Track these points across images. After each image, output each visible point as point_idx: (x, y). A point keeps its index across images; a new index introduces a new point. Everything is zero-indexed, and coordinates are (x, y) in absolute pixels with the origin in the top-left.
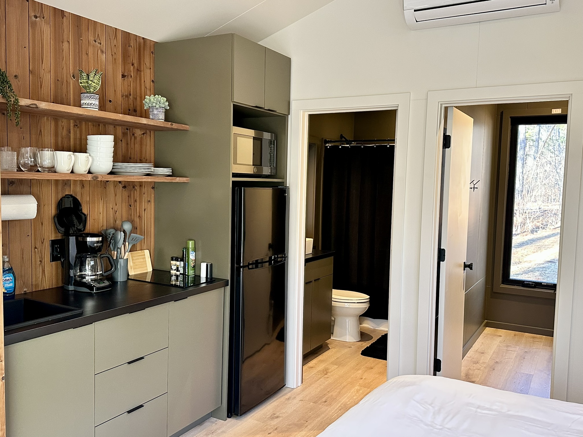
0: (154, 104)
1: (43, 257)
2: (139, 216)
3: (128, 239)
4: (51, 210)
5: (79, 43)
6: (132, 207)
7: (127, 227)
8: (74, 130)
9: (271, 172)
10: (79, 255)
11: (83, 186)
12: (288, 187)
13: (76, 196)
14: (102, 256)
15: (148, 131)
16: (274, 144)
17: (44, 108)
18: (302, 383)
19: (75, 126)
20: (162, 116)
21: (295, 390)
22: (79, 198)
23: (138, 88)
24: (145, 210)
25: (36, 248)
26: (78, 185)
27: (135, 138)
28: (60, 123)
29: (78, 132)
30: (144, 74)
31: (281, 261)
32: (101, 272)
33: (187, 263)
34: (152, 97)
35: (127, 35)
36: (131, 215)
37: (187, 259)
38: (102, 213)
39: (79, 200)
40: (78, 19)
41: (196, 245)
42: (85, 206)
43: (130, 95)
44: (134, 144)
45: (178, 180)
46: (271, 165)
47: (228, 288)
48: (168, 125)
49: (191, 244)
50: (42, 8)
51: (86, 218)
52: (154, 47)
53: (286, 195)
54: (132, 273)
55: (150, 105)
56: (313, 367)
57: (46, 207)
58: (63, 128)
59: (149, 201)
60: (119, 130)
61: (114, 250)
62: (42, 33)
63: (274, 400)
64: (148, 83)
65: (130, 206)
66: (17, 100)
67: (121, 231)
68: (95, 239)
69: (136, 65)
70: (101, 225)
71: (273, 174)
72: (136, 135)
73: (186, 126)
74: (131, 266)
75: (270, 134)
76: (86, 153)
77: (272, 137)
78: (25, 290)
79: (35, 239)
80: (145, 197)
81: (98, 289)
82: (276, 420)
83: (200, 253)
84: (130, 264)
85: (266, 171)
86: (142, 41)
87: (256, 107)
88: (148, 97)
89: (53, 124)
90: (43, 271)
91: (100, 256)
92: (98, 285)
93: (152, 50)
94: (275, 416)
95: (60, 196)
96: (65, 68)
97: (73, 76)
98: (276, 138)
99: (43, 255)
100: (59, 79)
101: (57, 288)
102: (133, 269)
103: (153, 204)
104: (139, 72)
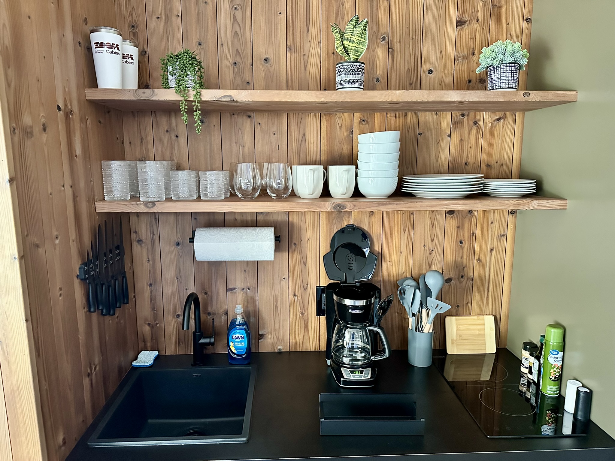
1: (305, 308)
2: (479, 259)
6: (466, 245)
7: (433, 281)
15: (509, 114)
17: (243, 99)
24: (492, 250)
25: (295, 295)
27: (479, 128)
30: (508, 10)
36: (462, 258)
38: (404, 253)
43: (473, 54)
44: (477, 138)
48: (517, 96)
49: (553, 334)
57: (311, 241)
59: (502, 236)
60: (447, 116)
64: (517, 25)
65: (461, 243)
72: (481, 123)
73: (570, 93)
78: (279, 347)
79: (294, 283)
90: (306, 327)
99: (306, 305)
103: (509, 239)
104: (496, 9)
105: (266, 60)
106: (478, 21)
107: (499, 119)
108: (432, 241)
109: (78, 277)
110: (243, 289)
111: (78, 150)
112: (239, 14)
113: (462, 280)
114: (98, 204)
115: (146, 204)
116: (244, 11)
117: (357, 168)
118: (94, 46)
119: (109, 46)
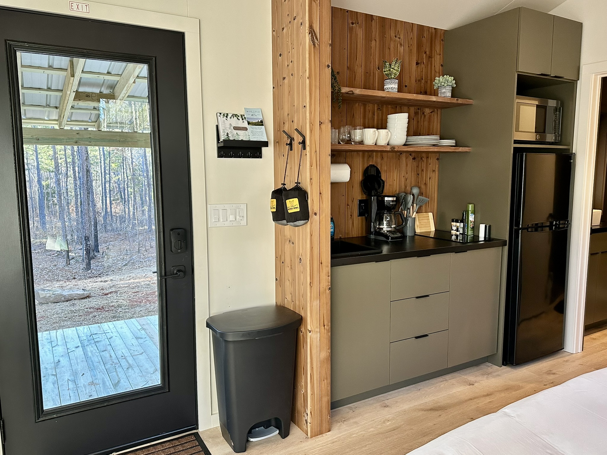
0: (443, 84)
1: (353, 212)
2: (425, 183)
3: (416, 201)
4: (359, 177)
5: (383, 40)
6: (420, 176)
7: (415, 191)
8: (377, 112)
9: (555, 140)
10: (378, 212)
11: (383, 157)
12: (574, 153)
13: (377, 166)
14: (396, 213)
15: (435, 110)
16: (560, 112)
17: (358, 93)
18: (582, 350)
19: (378, 109)
20: (449, 94)
21: (574, 355)
22: (379, 167)
23: (429, 72)
24: (430, 178)
25: (348, 205)
26: (379, 157)
27: (425, 116)
28: (367, 108)
29: (380, 114)
30: (434, 60)
31: (564, 227)
32: (395, 226)
33: (466, 224)
34: (441, 77)
35: (421, 28)
36: (418, 183)
37: (466, 220)
38: (396, 180)
39: (379, 169)
40: (383, 20)
41: (476, 208)
42: (384, 174)
43: (422, 79)
44: (424, 121)
45: (461, 149)
46: (556, 132)
47: (506, 248)
48: (454, 101)
49: (471, 207)
50: (357, 15)
51: (384, 183)
52: (444, 35)
53: (572, 161)
54: (418, 231)
55: (439, 85)
56: (596, 339)
57: (356, 174)
58: (369, 111)
59: (434, 171)
60: (412, 109)
61: (405, 210)
62: (357, 35)
63: (551, 359)
64: (438, 67)
65: (418, 175)
66: (340, 88)
67: (410, 194)
68: (390, 199)
69: (428, 53)
70: (394, 190)
71: (557, 141)
72: (425, 114)
73: (470, 100)
74: (417, 225)
75: (555, 101)
76: (386, 129)
77: (557, 103)
78: (340, 236)
79: (348, 199)
80: (430, 167)
81: (392, 238)
82: (552, 375)
83: (479, 215)
84: (417, 223)
85: (550, 138)
86: (434, 30)
87: (542, 75)
88: (438, 78)
89: (362, 108)
90: (353, 223)
91: (394, 213)
92: (392, 236)
93: (442, 38)
94: (551, 372)
95: (366, 166)
96: (372, 63)
97: (378, 68)
98: (562, 104)
99: (353, 210)
100: (368, 72)
101: (362, 237)
102: (419, 227)
103: (437, 173)
104: (430, 59)
106: (424, 63)
107: (432, 112)
108: (407, 174)
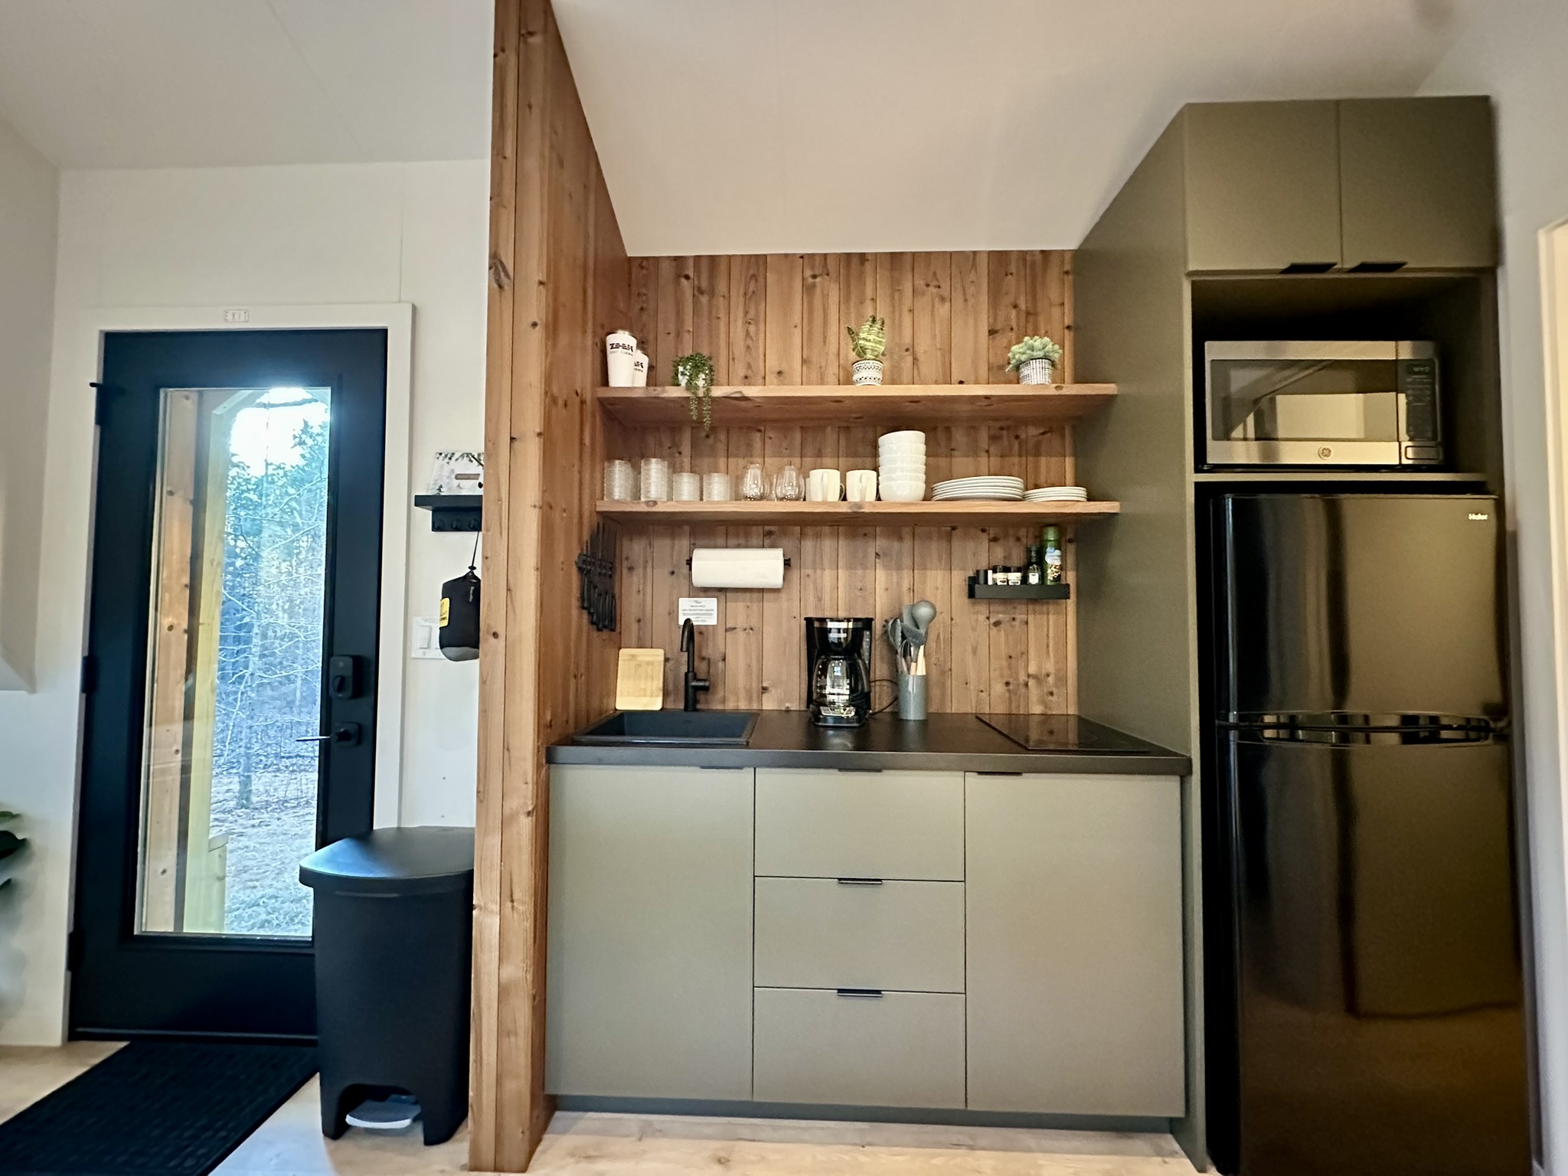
5: (893, 296)
9: (1417, 458)
15: (1055, 428)
17: (756, 395)
27: (1022, 443)
30: (1045, 318)
35: (1000, 257)
44: (1020, 455)
47: (1194, 783)
52: (1072, 261)
60: (983, 430)
64: (1057, 333)
69: (1023, 306)
72: (1023, 437)
73: (1106, 385)
86: (1039, 256)
87: (1298, 269)
93: (1067, 267)
104: (1031, 319)
105: (780, 373)
106: (1012, 329)
107: (1044, 433)
109: (576, 563)
110: (745, 629)
111: (587, 440)
112: (752, 328)
113: (1014, 623)
114: (598, 503)
115: (647, 503)
116: (757, 325)
117: (878, 475)
118: (609, 347)
119: (624, 347)
